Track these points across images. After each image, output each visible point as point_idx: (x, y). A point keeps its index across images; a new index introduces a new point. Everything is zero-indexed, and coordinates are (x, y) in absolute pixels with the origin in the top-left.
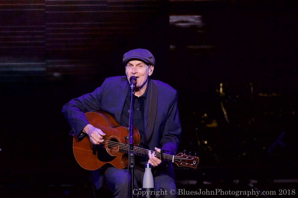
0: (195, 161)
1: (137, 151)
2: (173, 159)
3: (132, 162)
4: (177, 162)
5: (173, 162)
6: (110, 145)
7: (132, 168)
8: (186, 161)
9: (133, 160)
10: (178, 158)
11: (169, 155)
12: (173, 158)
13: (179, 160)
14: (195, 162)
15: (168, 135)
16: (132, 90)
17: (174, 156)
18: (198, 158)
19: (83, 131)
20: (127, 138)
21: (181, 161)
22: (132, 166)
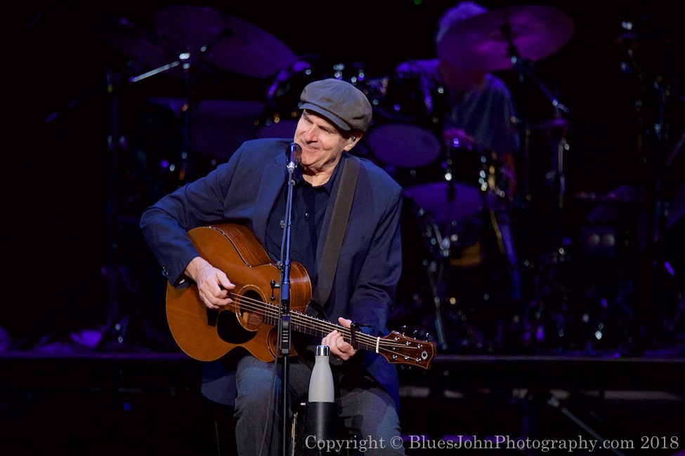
0: (425, 352)
1: (302, 323)
2: (377, 346)
3: (287, 341)
4: (387, 353)
5: (377, 351)
6: (243, 306)
7: (285, 355)
8: (405, 351)
9: (288, 333)
10: (388, 344)
11: (368, 335)
12: (378, 343)
13: (390, 348)
14: (424, 355)
15: (366, 287)
16: (290, 176)
17: (379, 338)
18: (432, 345)
19: (186, 273)
20: (277, 285)
21: (395, 351)
22: (285, 351)
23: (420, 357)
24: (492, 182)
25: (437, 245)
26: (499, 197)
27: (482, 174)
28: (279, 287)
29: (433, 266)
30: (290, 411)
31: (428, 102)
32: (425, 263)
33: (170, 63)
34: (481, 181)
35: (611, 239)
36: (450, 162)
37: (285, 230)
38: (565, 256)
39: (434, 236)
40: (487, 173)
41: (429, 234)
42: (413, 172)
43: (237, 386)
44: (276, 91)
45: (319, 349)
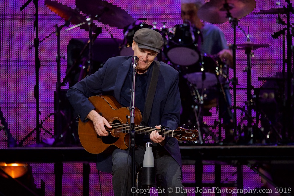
0: (194, 134)
1: (139, 130)
2: (173, 134)
3: (133, 141)
4: (177, 137)
5: (173, 136)
7: (133, 147)
8: (185, 135)
9: (134, 139)
12: (173, 133)
13: (178, 134)
18: (197, 131)
20: (129, 117)
21: (181, 135)
22: (133, 145)
23: (192, 137)
24: (221, 71)
25: (198, 99)
26: (224, 78)
27: (217, 68)
28: (130, 118)
29: (196, 107)
30: (135, 171)
31: (193, 37)
32: (193, 107)
33: (82, 22)
34: (217, 71)
35: (273, 95)
36: (203, 63)
37: (132, 93)
38: (253, 103)
39: (197, 95)
40: (219, 68)
41: (195, 94)
42: (187, 68)
43: (113, 161)
44: (128, 34)
45: (148, 144)
